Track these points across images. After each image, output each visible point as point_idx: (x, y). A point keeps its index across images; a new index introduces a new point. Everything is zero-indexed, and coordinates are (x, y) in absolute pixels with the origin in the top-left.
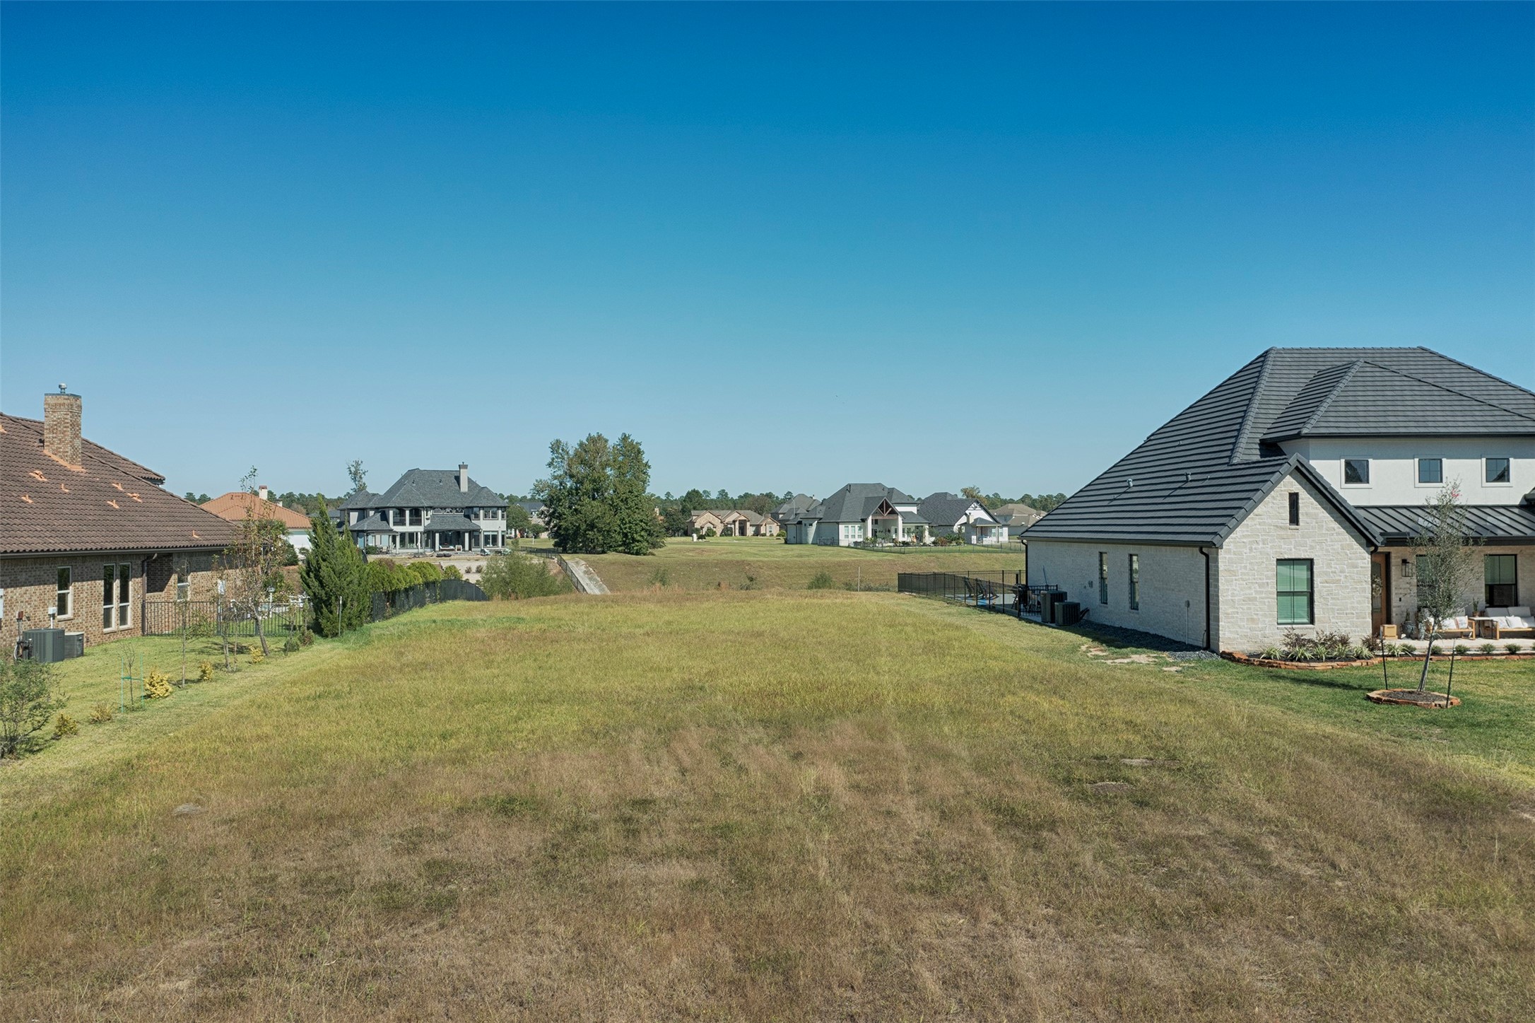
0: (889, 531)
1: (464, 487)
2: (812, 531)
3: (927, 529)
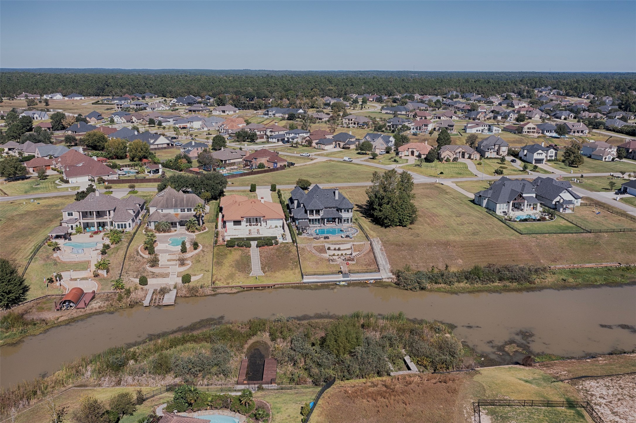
0: (521, 205)
1: (337, 198)
2: (485, 202)
3: (539, 204)
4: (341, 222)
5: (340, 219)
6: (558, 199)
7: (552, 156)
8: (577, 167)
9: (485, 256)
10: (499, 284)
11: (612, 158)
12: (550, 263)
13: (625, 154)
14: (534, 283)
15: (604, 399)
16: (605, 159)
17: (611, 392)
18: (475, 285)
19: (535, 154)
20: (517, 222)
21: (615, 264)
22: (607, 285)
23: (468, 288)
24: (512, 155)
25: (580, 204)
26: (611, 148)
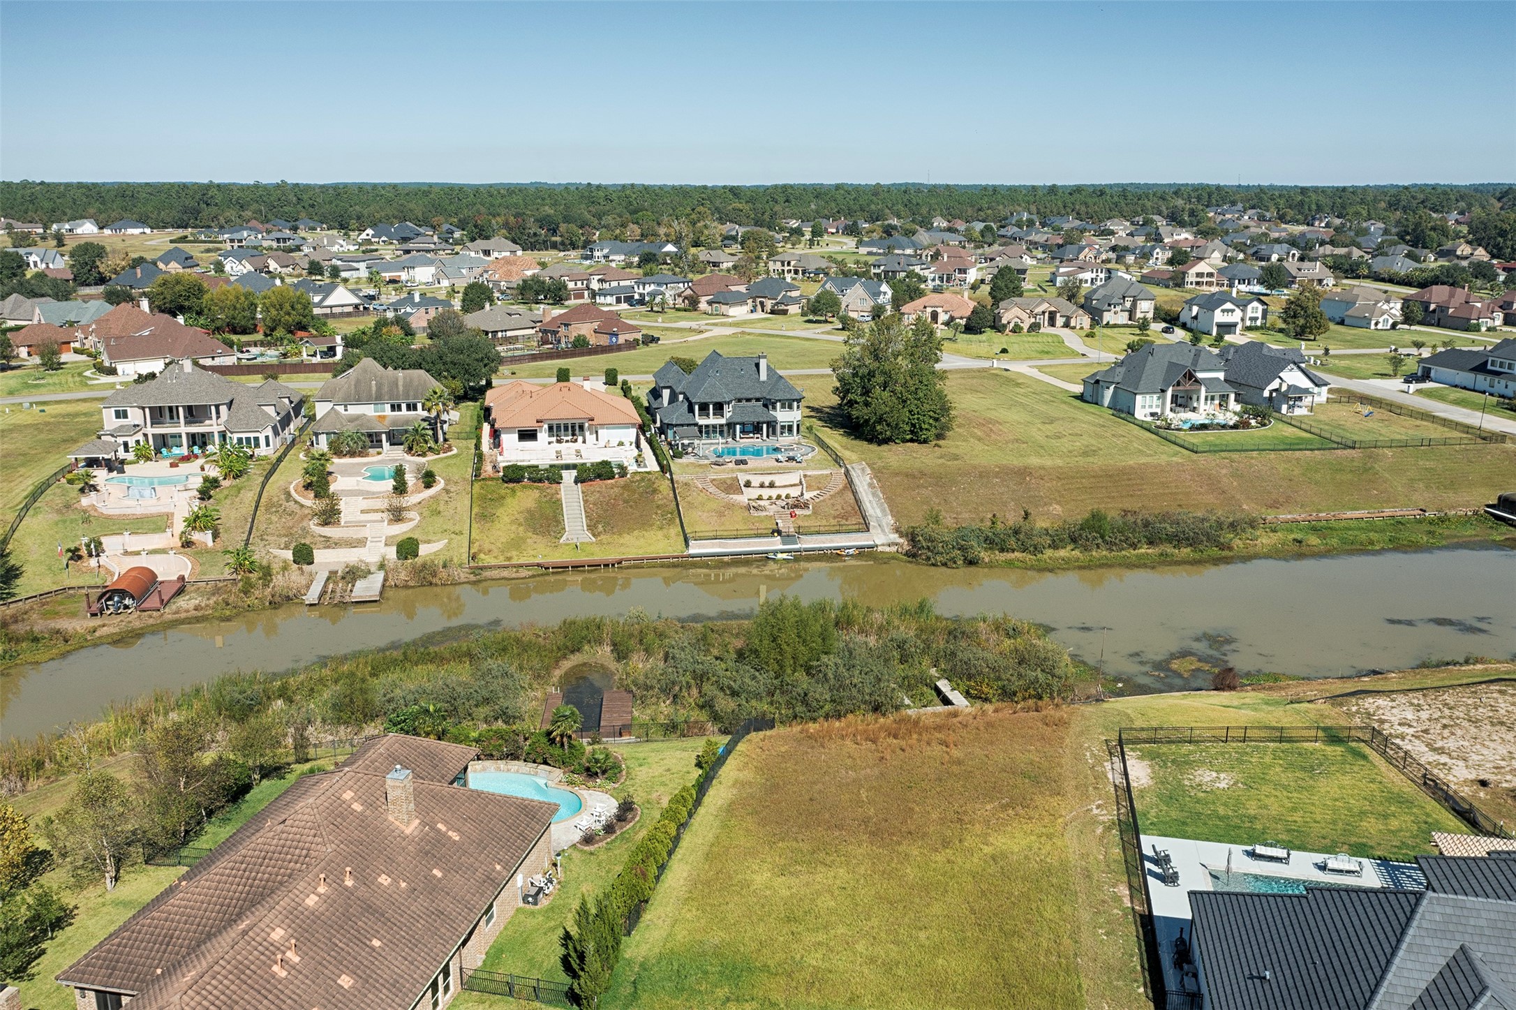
0: (1191, 398)
1: (763, 376)
2: (1108, 394)
3: (1232, 396)
4: (774, 433)
5: (772, 425)
6: (1275, 384)
7: (1256, 319)
8: (1314, 340)
9: (1113, 497)
10: (1150, 551)
11: (1391, 321)
12: (1263, 510)
13: (1420, 315)
14: (1230, 548)
15: (1410, 726)
16: (1376, 324)
17: (1424, 715)
18: (1094, 553)
19: (1218, 312)
20: (1185, 430)
21: (1410, 512)
22: (1395, 549)
23: (1078, 560)
24: (1165, 321)
25: (1325, 399)
26: (1388, 301)
